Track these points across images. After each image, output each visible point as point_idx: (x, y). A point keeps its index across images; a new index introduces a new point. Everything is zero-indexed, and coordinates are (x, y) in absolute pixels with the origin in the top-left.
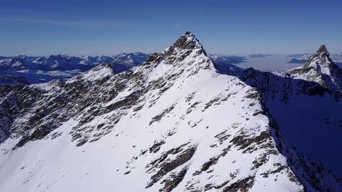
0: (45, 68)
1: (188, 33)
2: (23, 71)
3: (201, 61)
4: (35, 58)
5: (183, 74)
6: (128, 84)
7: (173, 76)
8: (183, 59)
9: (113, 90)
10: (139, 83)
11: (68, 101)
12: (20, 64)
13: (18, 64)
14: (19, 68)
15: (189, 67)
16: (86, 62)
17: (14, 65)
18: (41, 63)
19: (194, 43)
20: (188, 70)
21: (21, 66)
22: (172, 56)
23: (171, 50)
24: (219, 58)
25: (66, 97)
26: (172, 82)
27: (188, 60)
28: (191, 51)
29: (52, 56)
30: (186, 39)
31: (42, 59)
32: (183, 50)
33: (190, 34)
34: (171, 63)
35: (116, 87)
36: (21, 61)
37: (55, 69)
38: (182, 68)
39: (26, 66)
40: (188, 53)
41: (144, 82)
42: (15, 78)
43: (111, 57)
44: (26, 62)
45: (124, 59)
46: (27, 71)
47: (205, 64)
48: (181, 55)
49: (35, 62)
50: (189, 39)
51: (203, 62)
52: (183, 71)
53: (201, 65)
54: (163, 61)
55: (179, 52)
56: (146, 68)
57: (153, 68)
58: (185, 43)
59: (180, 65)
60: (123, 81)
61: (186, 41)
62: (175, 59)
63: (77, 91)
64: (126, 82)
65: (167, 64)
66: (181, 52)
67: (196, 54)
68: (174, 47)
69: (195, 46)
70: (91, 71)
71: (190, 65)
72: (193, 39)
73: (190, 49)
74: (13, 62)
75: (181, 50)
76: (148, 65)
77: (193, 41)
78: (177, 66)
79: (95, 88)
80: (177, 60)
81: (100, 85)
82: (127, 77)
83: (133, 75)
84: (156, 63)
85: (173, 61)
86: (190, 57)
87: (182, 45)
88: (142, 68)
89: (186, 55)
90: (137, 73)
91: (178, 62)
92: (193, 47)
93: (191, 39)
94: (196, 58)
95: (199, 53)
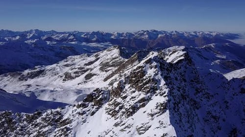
0: (88, 40)
1: (150, 61)
4: (83, 33)
12: (73, 37)
13: (72, 37)
14: (72, 40)
16: (115, 37)
17: (70, 38)
18: (86, 37)
19: (158, 82)
21: (73, 39)
22: (119, 100)
23: (121, 88)
24: (217, 35)
28: (149, 99)
29: (94, 32)
30: (144, 73)
31: (87, 34)
32: (137, 93)
33: (154, 64)
34: (114, 114)
36: (74, 35)
37: (94, 42)
39: (76, 38)
40: (144, 102)
42: (68, 48)
43: (133, 33)
44: (77, 36)
45: (142, 34)
46: (76, 42)
48: (132, 102)
49: (82, 36)
50: (151, 72)
54: (107, 105)
55: (132, 95)
56: (80, 113)
57: (89, 116)
58: (142, 81)
59: (124, 126)
60: (47, 129)
61: (144, 78)
62: (121, 108)
63: (6, 125)
64: (50, 133)
65: (109, 114)
66: (134, 95)
67: (156, 111)
68: (125, 83)
69: (157, 90)
70: (105, 51)
71: (140, 134)
72: (157, 74)
73: (149, 94)
74: (69, 36)
75: (134, 92)
76: (84, 110)
77: (156, 78)
78: (119, 128)
79: (22, 127)
80: (124, 113)
81: (29, 123)
82: (53, 123)
83: (62, 122)
84: (95, 107)
85: (118, 112)
86: (145, 112)
87: (137, 82)
88: (74, 113)
89: (139, 105)
90: (66, 120)
91: (124, 116)
92: (153, 90)
93: (153, 74)
94: (153, 119)
95: (160, 109)
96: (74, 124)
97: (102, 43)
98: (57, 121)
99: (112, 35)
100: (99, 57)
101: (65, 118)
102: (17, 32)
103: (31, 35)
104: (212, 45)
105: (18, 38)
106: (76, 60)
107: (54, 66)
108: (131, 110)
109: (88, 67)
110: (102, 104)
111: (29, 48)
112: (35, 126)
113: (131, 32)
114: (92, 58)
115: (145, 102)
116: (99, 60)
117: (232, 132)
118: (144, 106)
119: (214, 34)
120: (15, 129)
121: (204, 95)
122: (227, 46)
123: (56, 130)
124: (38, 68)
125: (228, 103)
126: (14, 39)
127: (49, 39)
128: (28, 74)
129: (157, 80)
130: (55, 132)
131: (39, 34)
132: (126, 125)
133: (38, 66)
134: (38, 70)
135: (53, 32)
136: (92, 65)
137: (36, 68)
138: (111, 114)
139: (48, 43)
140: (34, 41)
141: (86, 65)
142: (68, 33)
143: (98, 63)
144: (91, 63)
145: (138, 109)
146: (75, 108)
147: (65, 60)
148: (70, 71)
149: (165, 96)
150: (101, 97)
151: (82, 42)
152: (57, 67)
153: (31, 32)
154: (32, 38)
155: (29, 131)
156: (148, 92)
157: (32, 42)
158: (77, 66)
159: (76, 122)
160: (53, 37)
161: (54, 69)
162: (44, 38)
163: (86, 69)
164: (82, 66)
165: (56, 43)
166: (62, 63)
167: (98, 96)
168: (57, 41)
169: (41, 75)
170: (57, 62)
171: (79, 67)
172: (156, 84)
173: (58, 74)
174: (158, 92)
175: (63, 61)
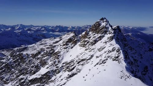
0: (53, 31)
1: (102, 19)
2: (44, 32)
3: (111, 49)
4: (50, 27)
5: (92, 60)
6: (49, 61)
7: (83, 60)
8: (95, 43)
9: (38, 65)
10: (55, 62)
11: (13, 68)
12: (44, 29)
13: (43, 29)
14: (43, 31)
15: (98, 54)
18: (52, 29)
19: (108, 28)
20: (97, 57)
21: (44, 30)
22: (87, 39)
23: (87, 34)
25: (12, 65)
26: (80, 67)
27: (99, 45)
28: (103, 36)
29: (57, 26)
30: (100, 25)
31: (53, 27)
32: (96, 35)
33: (105, 20)
34: (84, 46)
35: (40, 62)
36: (45, 28)
37: (58, 32)
38: (92, 53)
39: (46, 30)
41: (59, 62)
42: (41, 35)
44: (46, 28)
45: (87, 27)
46: (46, 32)
47: (114, 54)
48: (94, 39)
49: (50, 28)
50: (103, 24)
51: (113, 50)
52: (92, 56)
53: (110, 54)
54: (79, 43)
55: (93, 36)
56: (65, 48)
57: (70, 49)
58: (99, 28)
59: (91, 49)
60: (46, 58)
61: (100, 27)
62: (88, 43)
63: (19, 61)
64: (47, 60)
65: (81, 46)
66: (94, 36)
67: (108, 40)
68: (89, 31)
69: (107, 32)
70: (66, 35)
71: (100, 51)
72: (107, 25)
73: (103, 34)
74: (42, 28)
75: (95, 35)
76: (67, 46)
77: (107, 26)
78: (88, 51)
79: (30, 60)
80: (90, 44)
81: (34, 58)
82: (49, 55)
83: (54, 54)
84: (73, 45)
85: (86, 44)
86: (101, 42)
87: (96, 30)
88: (61, 48)
89: (98, 39)
90: (57, 52)
91: (90, 46)
92: (106, 32)
93: (105, 25)
94: (106, 44)
95: (110, 39)
96: (62, 53)
97: (62, 33)
98: (51, 54)
99: (68, 28)
100: (62, 38)
101: (56, 51)
102: (9, 26)
103: (18, 28)
104: (130, 34)
105: (9, 29)
106: (47, 41)
107: (34, 45)
108: (94, 42)
109: (55, 44)
110: (77, 43)
111: (16, 35)
112: (37, 59)
113: (80, 26)
114: (58, 39)
115: (101, 38)
116: (62, 40)
117: (145, 68)
118: (101, 40)
119: (131, 28)
120: (25, 62)
121: (129, 48)
122: (139, 34)
123: (51, 58)
124: (23, 46)
125: (142, 55)
126: (7, 30)
127: (29, 30)
128: (17, 49)
129: (107, 27)
130: (51, 59)
131: (23, 27)
132: (92, 49)
133: (23, 45)
134: (23, 47)
135: (32, 26)
136: (58, 43)
137: (22, 47)
138: (82, 46)
139: (29, 32)
140: (20, 31)
141: (54, 43)
142: (41, 26)
143: (61, 42)
144: (57, 42)
145: (98, 41)
146: (62, 46)
147: (40, 41)
148: (44, 47)
149: (112, 34)
150: (76, 39)
151: (50, 32)
152: (36, 45)
153: (17, 26)
154: (19, 29)
155: (34, 62)
156: (103, 33)
157: (19, 31)
158: (48, 44)
159: (63, 52)
160: (32, 29)
161: (34, 46)
162: (26, 29)
163: (54, 46)
164: (52, 44)
165: (33, 32)
166: (38, 43)
167: (74, 39)
168: (34, 31)
169: (25, 50)
170: (35, 43)
171: (50, 44)
172: (107, 29)
173: (36, 49)
174: (108, 33)
175: (39, 42)
